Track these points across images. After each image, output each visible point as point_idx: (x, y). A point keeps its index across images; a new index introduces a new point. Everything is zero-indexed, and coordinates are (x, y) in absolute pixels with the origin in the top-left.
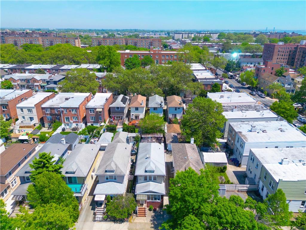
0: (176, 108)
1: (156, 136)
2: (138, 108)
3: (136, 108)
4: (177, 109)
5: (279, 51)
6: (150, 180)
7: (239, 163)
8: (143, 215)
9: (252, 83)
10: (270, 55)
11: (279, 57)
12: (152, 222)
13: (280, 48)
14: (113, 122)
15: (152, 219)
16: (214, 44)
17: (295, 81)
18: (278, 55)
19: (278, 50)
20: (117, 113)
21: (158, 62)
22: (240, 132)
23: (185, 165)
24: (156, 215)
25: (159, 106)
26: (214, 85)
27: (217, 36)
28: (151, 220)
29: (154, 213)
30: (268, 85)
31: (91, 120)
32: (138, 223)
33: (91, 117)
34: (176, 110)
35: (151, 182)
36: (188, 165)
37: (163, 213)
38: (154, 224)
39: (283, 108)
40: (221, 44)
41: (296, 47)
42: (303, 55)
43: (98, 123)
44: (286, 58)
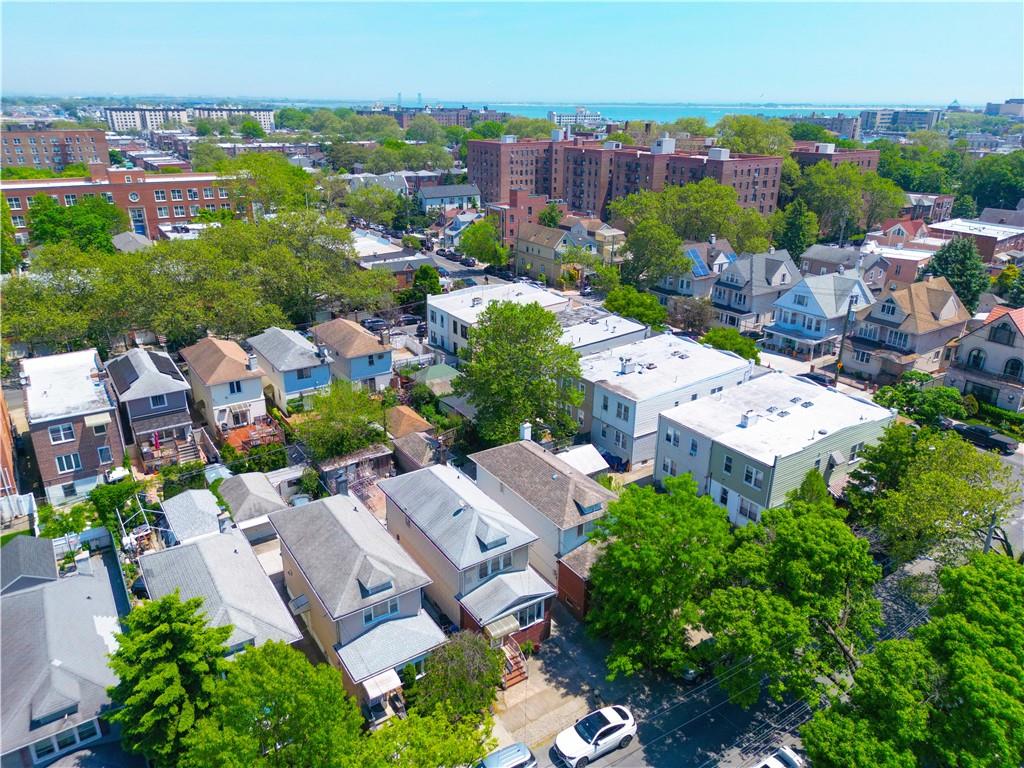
0: (371, 357)
1: (372, 456)
2: (238, 383)
3: (231, 384)
4: (375, 359)
5: (512, 163)
6: (496, 571)
7: (624, 461)
8: (519, 678)
9: (495, 256)
10: (492, 174)
11: (516, 177)
12: (553, 684)
13: (512, 152)
14: (157, 454)
15: (548, 676)
16: (287, 145)
17: (598, 238)
18: (512, 172)
19: (509, 159)
20: (160, 419)
21: (140, 216)
22: (602, 381)
23: (569, 495)
24: (548, 661)
25: (317, 362)
26: (418, 273)
27: (272, 121)
28: (546, 680)
29: (538, 659)
30: (541, 254)
31: (62, 469)
32: (522, 703)
33: (60, 459)
34: (371, 363)
35: (499, 576)
36: (576, 491)
37: (561, 649)
38: (559, 684)
39: (638, 306)
40: (310, 144)
41: (546, 147)
42: (575, 168)
43: (96, 473)
44: (531, 181)
